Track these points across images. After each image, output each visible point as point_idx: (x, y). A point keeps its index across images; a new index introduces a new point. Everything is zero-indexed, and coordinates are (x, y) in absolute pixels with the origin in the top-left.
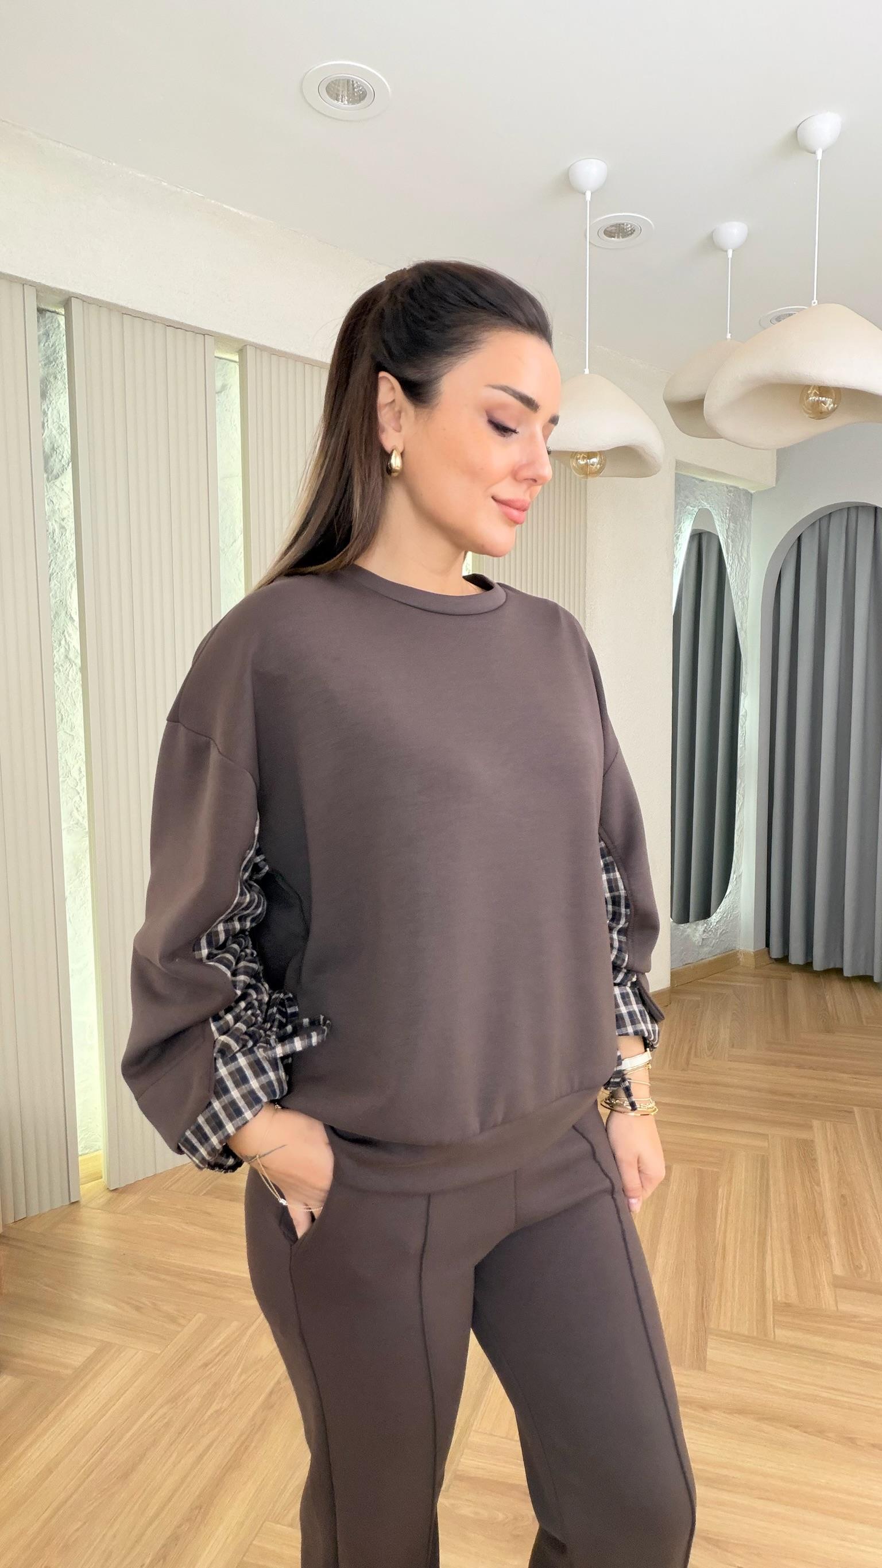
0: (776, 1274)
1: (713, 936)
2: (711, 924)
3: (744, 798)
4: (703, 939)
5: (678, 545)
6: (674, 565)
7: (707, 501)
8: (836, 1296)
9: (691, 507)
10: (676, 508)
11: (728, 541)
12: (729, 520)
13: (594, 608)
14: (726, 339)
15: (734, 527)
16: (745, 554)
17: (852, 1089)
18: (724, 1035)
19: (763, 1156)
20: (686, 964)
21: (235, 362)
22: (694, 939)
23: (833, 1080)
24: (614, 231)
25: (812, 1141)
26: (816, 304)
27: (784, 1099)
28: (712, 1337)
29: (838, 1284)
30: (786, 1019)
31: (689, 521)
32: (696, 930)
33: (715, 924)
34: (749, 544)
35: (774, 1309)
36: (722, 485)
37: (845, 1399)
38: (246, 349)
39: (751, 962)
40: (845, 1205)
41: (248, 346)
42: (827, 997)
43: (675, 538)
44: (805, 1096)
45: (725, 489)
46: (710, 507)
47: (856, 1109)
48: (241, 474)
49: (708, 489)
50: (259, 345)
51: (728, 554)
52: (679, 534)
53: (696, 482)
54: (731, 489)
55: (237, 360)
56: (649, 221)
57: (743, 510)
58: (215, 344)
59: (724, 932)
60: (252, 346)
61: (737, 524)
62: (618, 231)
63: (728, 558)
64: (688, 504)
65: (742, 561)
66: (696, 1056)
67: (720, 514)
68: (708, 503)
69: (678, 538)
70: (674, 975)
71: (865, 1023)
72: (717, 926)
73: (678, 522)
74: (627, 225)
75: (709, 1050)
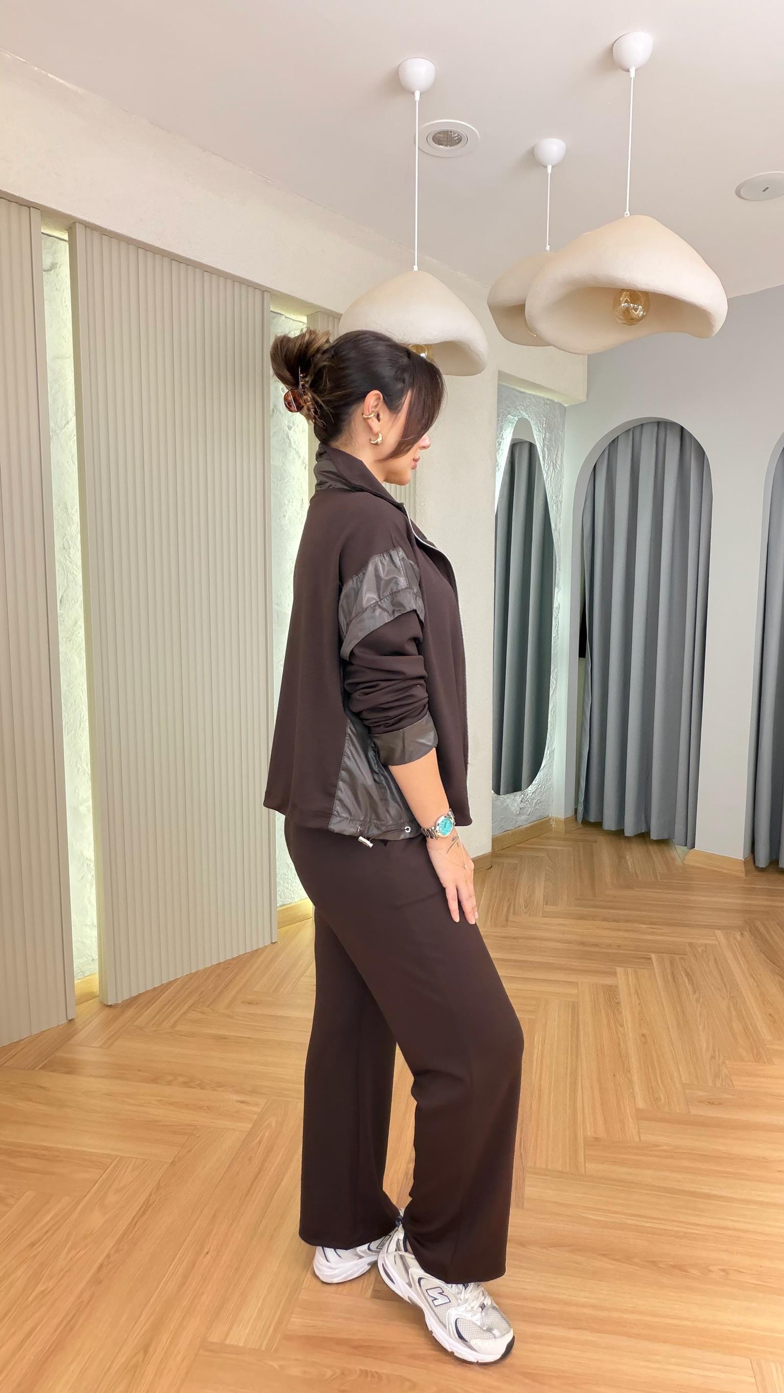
0: (586, 1111)
1: (529, 805)
2: (528, 795)
3: (556, 683)
4: (520, 808)
5: (500, 450)
6: (497, 469)
7: (526, 411)
8: (639, 1129)
9: (512, 416)
10: (498, 416)
11: (544, 450)
12: (545, 430)
13: (424, 505)
14: (546, 251)
15: (550, 437)
16: (559, 462)
17: (650, 937)
18: (539, 894)
19: (575, 1002)
20: (505, 831)
21: (66, 241)
22: (513, 808)
23: (632, 931)
24: (441, 139)
25: (616, 987)
26: (629, 213)
27: (592, 949)
28: (531, 1175)
29: (640, 1116)
30: (592, 879)
31: (510, 429)
32: (514, 801)
33: (531, 794)
34: (563, 452)
35: (584, 1144)
36: (539, 397)
37: (648, 1225)
38: (76, 225)
39: (562, 827)
40: (645, 1043)
41: (77, 223)
42: (627, 857)
43: (497, 444)
44: (609, 946)
45: (542, 402)
46: (529, 417)
47: (653, 956)
48: (73, 357)
49: (528, 400)
50: (89, 223)
51: (544, 461)
52: (500, 440)
53: (517, 393)
54: (548, 402)
55: (67, 239)
56: (474, 129)
57: (557, 421)
58: (42, 218)
59: (539, 801)
60: (82, 224)
61: (552, 435)
62: (446, 138)
63: (544, 464)
64: (508, 414)
65: (557, 468)
66: (514, 914)
67: (538, 424)
68: (527, 414)
69: (500, 444)
70: (495, 841)
71: (659, 877)
72: (533, 796)
73: (500, 429)
74: (455, 133)
75: (525, 908)
